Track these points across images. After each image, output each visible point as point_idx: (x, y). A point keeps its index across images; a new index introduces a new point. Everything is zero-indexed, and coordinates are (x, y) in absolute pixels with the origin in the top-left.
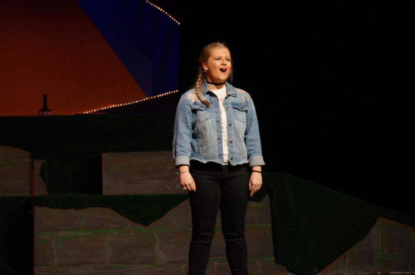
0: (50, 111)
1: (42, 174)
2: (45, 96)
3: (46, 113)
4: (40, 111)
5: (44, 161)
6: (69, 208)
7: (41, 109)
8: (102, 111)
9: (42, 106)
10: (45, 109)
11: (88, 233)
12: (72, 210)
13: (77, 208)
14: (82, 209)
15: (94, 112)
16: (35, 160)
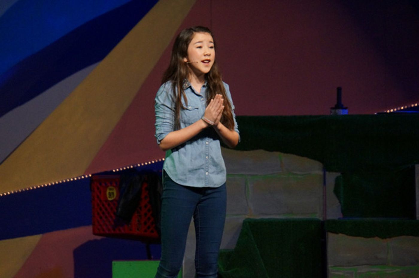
0: (346, 108)
1: (336, 191)
2: (339, 90)
3: (341, 112)
4: (332, 108)
5: (339, 174)
6: (373, 237)
7: (334, 106)
8: (412, 109)
9: (336, 103)
10: (339, 106)
11: (398, 270)
12: (377, 239)
13: (383, 237)
14: (390, 237)
15: (401, 110)
16: (327, 173)
